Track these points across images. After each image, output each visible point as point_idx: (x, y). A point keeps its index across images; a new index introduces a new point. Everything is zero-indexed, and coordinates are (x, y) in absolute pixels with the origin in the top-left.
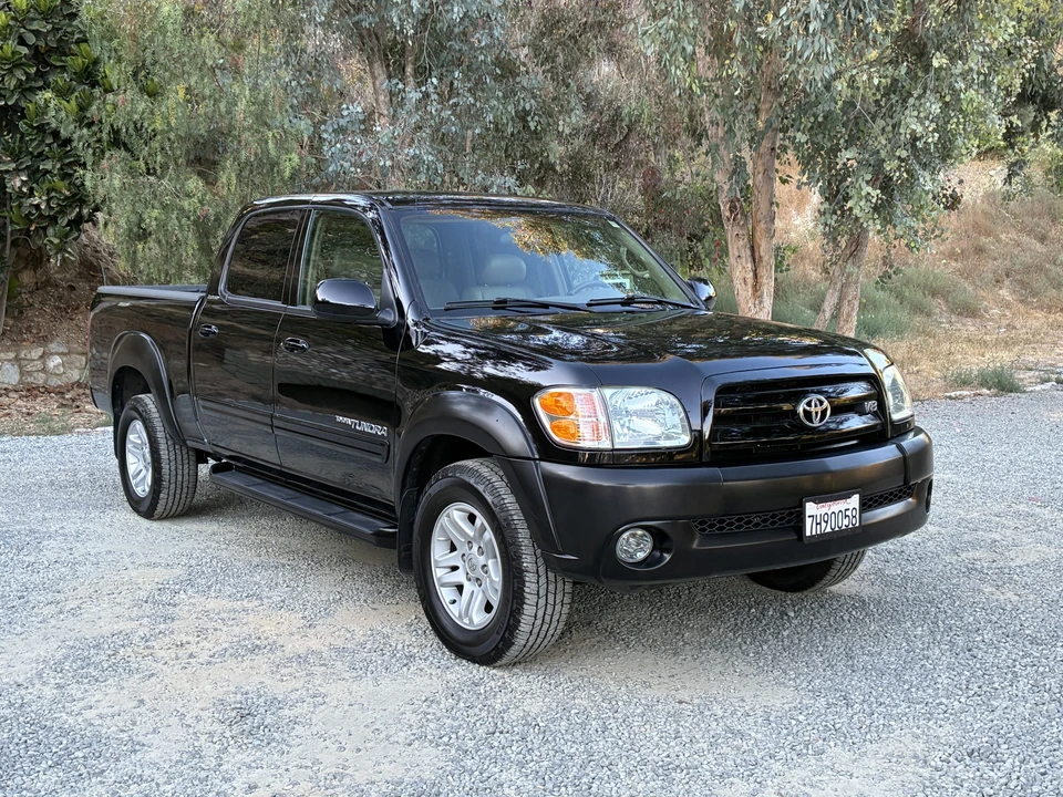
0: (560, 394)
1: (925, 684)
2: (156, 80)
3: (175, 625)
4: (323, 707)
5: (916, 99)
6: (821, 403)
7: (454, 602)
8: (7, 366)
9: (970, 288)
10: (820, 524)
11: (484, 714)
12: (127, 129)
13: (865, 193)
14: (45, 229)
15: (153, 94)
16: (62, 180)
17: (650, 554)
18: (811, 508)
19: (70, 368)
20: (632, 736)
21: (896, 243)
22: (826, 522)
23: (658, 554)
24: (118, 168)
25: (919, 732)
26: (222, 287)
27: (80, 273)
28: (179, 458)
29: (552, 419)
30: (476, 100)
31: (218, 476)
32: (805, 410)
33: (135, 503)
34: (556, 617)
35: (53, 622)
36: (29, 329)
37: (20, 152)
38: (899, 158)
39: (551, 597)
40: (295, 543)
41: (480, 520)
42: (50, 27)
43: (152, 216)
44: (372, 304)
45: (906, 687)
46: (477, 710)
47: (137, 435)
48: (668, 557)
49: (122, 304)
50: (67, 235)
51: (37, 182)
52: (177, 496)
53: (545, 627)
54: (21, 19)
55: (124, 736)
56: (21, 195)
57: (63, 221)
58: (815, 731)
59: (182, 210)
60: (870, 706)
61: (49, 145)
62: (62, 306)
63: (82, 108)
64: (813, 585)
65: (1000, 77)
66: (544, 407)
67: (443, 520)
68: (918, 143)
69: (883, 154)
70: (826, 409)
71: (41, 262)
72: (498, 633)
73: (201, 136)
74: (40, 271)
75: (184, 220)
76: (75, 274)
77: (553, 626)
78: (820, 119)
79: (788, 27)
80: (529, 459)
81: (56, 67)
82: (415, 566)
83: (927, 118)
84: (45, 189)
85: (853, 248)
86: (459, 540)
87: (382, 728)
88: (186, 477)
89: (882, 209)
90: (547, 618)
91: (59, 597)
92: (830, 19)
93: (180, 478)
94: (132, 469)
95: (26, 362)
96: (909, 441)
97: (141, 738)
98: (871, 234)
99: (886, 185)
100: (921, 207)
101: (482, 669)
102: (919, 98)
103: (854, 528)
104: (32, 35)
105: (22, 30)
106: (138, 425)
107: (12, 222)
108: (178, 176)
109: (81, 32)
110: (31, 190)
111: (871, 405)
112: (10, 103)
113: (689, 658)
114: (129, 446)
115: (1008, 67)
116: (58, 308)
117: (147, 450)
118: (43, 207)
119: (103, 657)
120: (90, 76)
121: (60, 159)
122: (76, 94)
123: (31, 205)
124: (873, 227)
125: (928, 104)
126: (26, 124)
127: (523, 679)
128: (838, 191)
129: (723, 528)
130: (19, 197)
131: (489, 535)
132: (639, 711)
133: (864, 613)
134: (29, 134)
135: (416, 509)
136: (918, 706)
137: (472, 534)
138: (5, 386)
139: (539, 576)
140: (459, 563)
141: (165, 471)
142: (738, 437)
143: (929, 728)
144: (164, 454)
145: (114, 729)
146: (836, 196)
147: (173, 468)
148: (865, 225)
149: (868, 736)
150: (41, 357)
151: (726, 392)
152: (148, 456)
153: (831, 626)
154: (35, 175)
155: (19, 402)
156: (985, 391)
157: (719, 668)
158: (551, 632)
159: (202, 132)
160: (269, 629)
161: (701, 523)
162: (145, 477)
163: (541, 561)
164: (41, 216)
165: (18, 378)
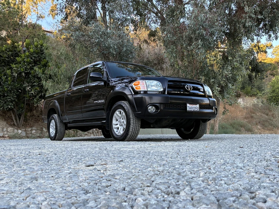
0: (137, 82)
7: (117, 131)
8: (23, 132)
9: (250, 125)
10: (190, 109)
12: (53, 75)
13: (217, 89)
14: (34, 99)
15: (59, 68)
16: (38, 87)
18: (188, 105)
19: (37, 133)
21: (227, 104)
22: (192, 109)
23: (157, 110)
24: (51, 82)
26: (72, 86)
27: (40, 114)
29: (135, 87)
32: (187, 87)
33: (51, 138)
36: (28, 124)
37: (29, 82)
38: (224, 80)
39: (136, 124)
41: (122, 111)
42: (37, 56)
44: (102, 76)
47: (53, 123)
50: (38, 100)
51: (32, 88)
53: (135, 131)
54: (32, 54)
56: (29, 91)
61: (36, 80)
63: (43, 72)
66: (134, 85)
67: (115, 115)
68: (227, 77)
69: (220, 80)
70: (191, 87)
73: (69, 76)
74: (32, 113)
76: (39, 114)
78: (206, 73)
79: (194, 47)
80: (131, 95)
81: (38, 64)
83: (229, 71)
84: (34, 89)
86: (118, 118)
90: (135, 129)
93: (61, 131)
94: (51, 131)
95: (27, 131)
99: (222, 88)
102: (227, 67)
103: (198, 111)
104: (34, 57)
105: (32, 56)
106: (53, 121)
107: (26, 97)
109: (44, 57)
110: (31, 90)
111: (202, 90)
112: (28, 72)
114: (51, 126)
116: (35, 120)
118: (33, 94)
120: (45, 65)
121: (38, 82)
122: (42, 69)
123: (31, 93)
126: (31, 75)
130: (28, 92)
131: (124, 114)
134: (32, 78)
135: (110, 114)
137: (120, 116)
139: (133, 120)
140: (118, 123)
141: (58, 129)
144: (58, 126)
147: (60, 128)
148: (218, 97)
150: (31, 130)
151: (170, 82)
152: (55, 127)
154: (32, 86)
159: (69, 75)
161: (165, 105)
162: (54, 132)
163: (134, 117)
164: (33, 96)
165: (25, 135)
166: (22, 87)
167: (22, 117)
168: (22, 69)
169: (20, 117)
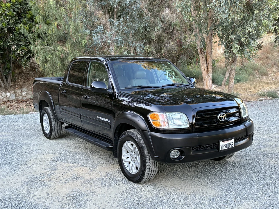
0: (155, 114)
1: (252, 188)
2: (49, 20)
3: (56, 171)
4: (94, 196)
5: (250, 22)
6: (224, 115)
7: (128, 166)
8: (12, 94)
9: (265, 68)
10: (224, 147)
11: (136, 198)
12: (42, 34)
13: (236, 47)
14: (21, 59)
15: (48, 24)
16: (25, 47)
17: (179, 156)
18: (221, 143)
19: (28, 95)
20: (175, 204)
21: (245, 59)
22: (225, 146)
23: (181, 156)
24: (40, 44)
25: (250, 203)
26: (67, 80)
28: (57, 124)
29: (153, 121)
30: (133, 24)
31: (67, 129)
33: (46, 135)
34: (154, 171)
35: (25, 170)
36: (17, 85)
37: (14, 40)
39: (153, 166)
40: (87, 146)
41: (135, 146)
42: (21, 7)
43: (49, 57)
44: (106, 88)
45: (246, 189)
46: (134, 197)
47: (46, 117)
48: (183, 157)
49: (41, 82)
50: (27, 61)
52: (57, 133)
53: (152, 174)
54: (14, 5)
55: (44, 204)
56: (15, 51)
57: (26, 57)
58: (222, 203)
59: (56, 55)
60: (237, 195)
61: (22, 38)
62: (26, 78)
63: (30, 28)
64: (222, 159)
65: (273, 16)
66: (151, 117)
67: (125, 145)
68: (250, 34)
69: (241, 36)
70: (225, 116)
71: (20, 67)
72: (139, 176)
73: (61, 35)
74: (20, 69)
75: (57, 58)
76: (29, 70)
77: (154, 174)
78: (224, 27)
79: (215, 5)
80: (147, 131)
81: (23, 17)
82: (118, 156)
83: (253, 27)
84: (21, 49)
85: (233, 61)
86: (129, 150)
87: (110, 202)
88: (59, 129)
89: (241, 51)
90: (152, 172)
91: (27, 163)
92: (227, 3)
93: (57, 129)
94: (45, 126)
95: (17, 93)
96: (247, 123)
97: (48, 205)
98: (238, 57)
99: (242, 45)
100: (251, 50)
101: (135, 184)
102: (251, 21)
103: (233, 147)
104: (17, 9)
105: (14, 8)
106: (46, 115)
107: (12, 58)
108: (55, 46)
109: (29, 8)
110: (17, 49)
111: (237, 114)
112: (11, 27)
113: (190, 181)
114: (44, 120)
115: (275, 13)
116: (25, 79)
117: (48, 121)
118: (20, 54)
119: (38, 181)
120: (32, 19)
121: (25, 41)
122: (29, 24)
123: (17, 53)
124: (239, 56)
125: (253, 23)
126: (15, 32)
127: (146, 187)
128: (229, 46)
129: (198, 149)
130: (14, 51)
131: (137, 150)
132: (176, 197)
133: (235, 167)
134: (17, 35)
135: (118, 142)
136: (250, 195)
137: (132, 149)
138: (12, 100)
139: (150, 161)
140: (129, 156)
141: (53, 127)
142: (202, 125)
143: (252, 202)
144: (53, 123)
145: (41, 202)
146: (228, 47)
147: (55, 126)
148: (236, 55)
149: (236, 204)
150: (21, 92)
151: (199, 113)
152: (49, 123)
153: (227, 171)
154: (18, 46)
155: (15, 104)
156: (269, 98)
157: (197, 183)
158: (153, 175)
159: (61, 34)
160: (81, 172)
161: (192, 148)
162: (48, 128)
163: (150, 157)
164: (20, 56)
165: (15, 98)
166: (6, 45)
167: (9, 78)
168: (4, 24)
169: (7, 77)
